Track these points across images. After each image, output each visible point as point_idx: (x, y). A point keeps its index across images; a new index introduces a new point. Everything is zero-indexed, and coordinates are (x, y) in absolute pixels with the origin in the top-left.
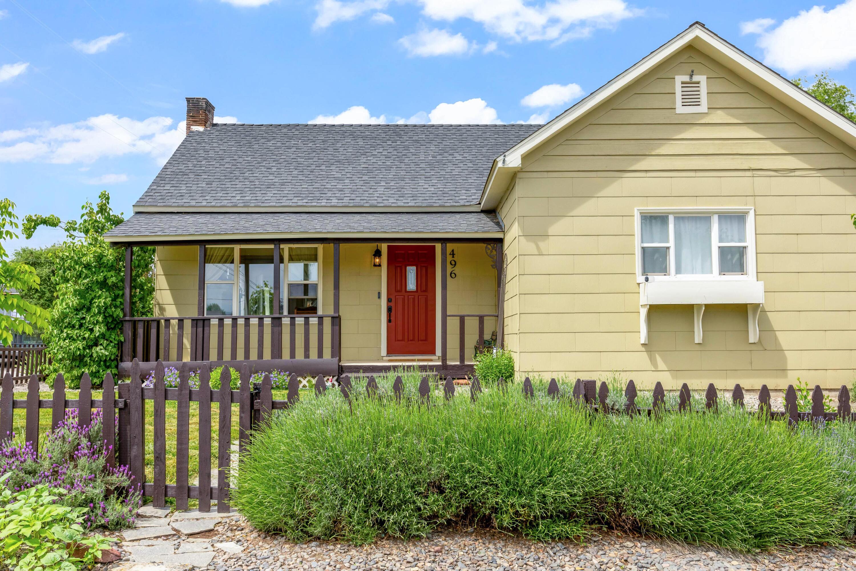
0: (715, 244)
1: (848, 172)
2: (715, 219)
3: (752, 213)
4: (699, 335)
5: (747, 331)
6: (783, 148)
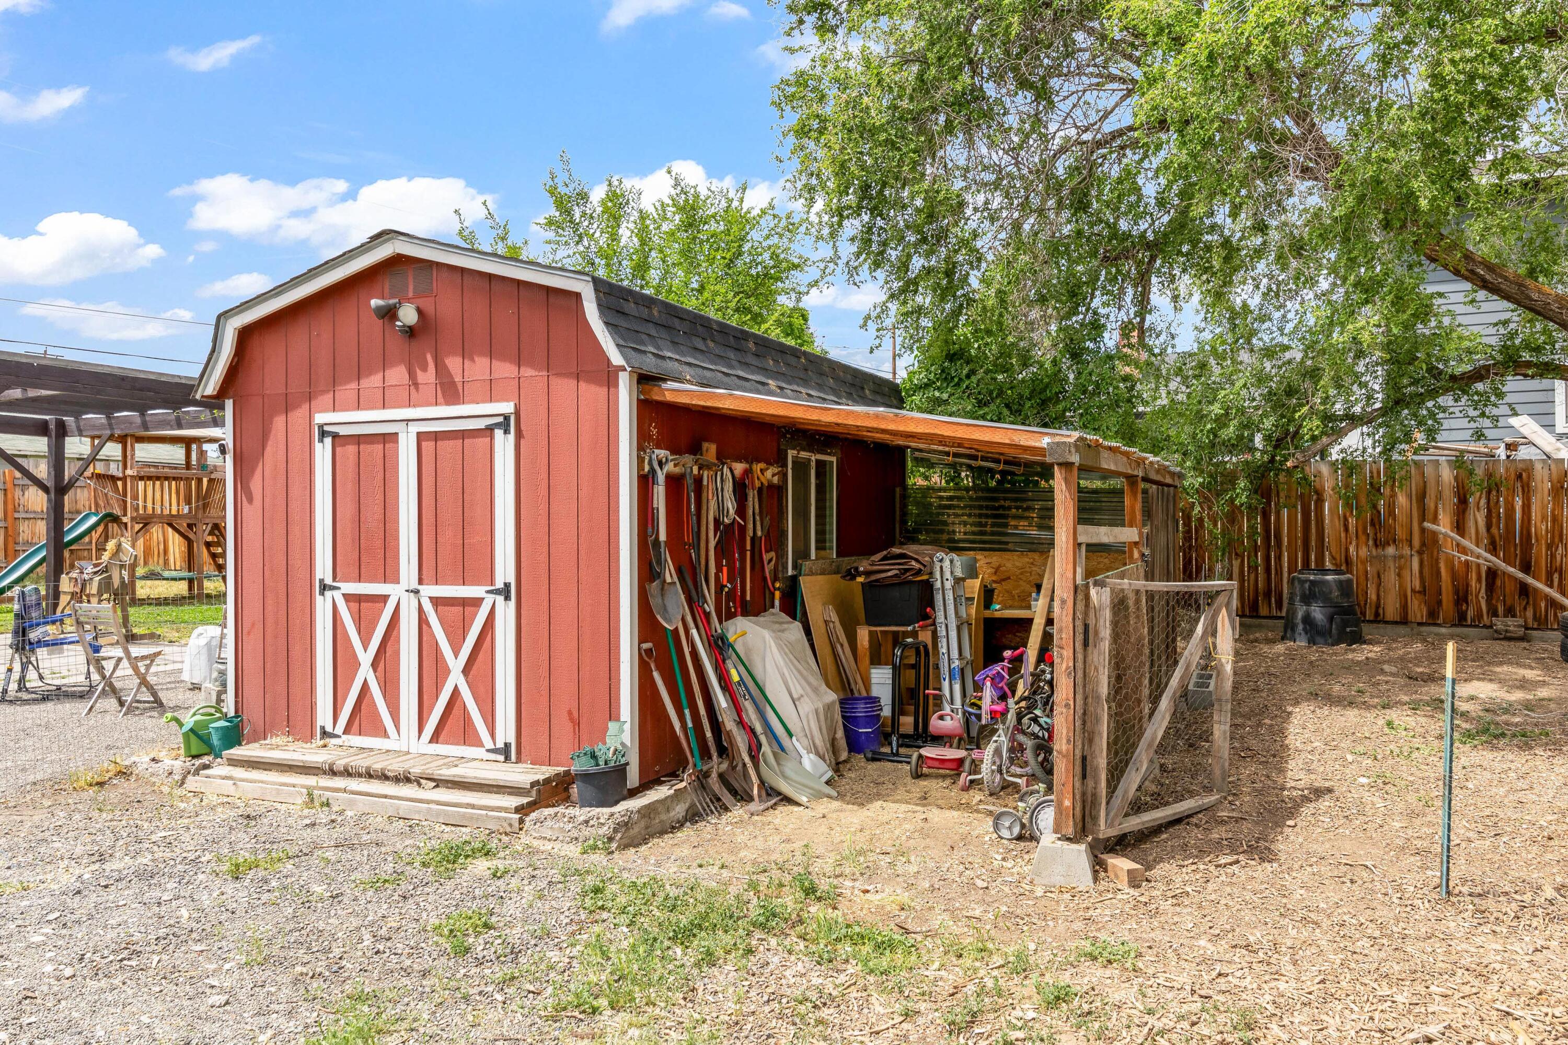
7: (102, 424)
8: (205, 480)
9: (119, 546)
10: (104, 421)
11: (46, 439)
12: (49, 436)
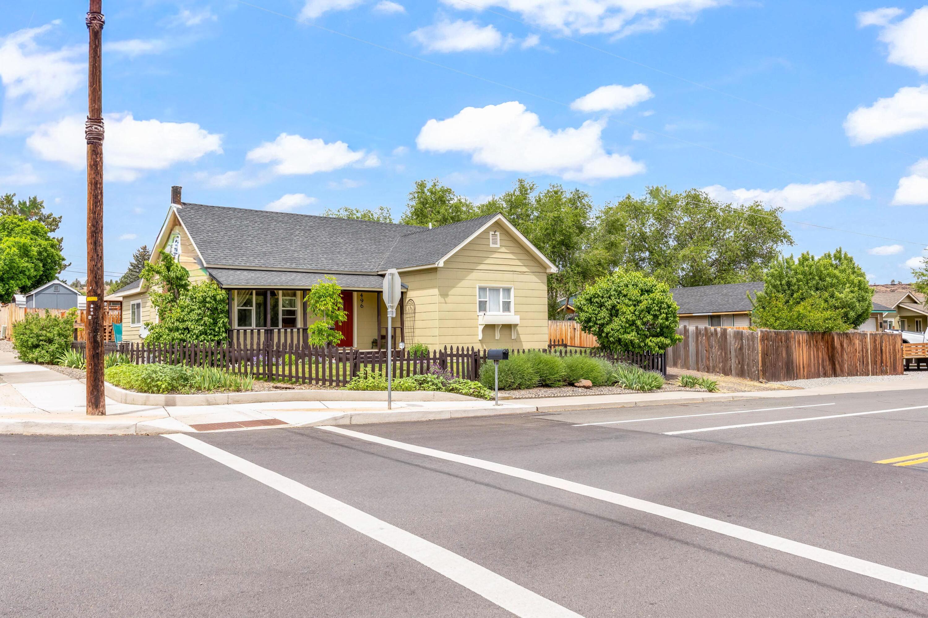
0: (501, 300)
1: (541, 274)
2: (501, 290)
3: (513, 288)
4: (498, 335)
5: (511, 335)
6: (522, 263)
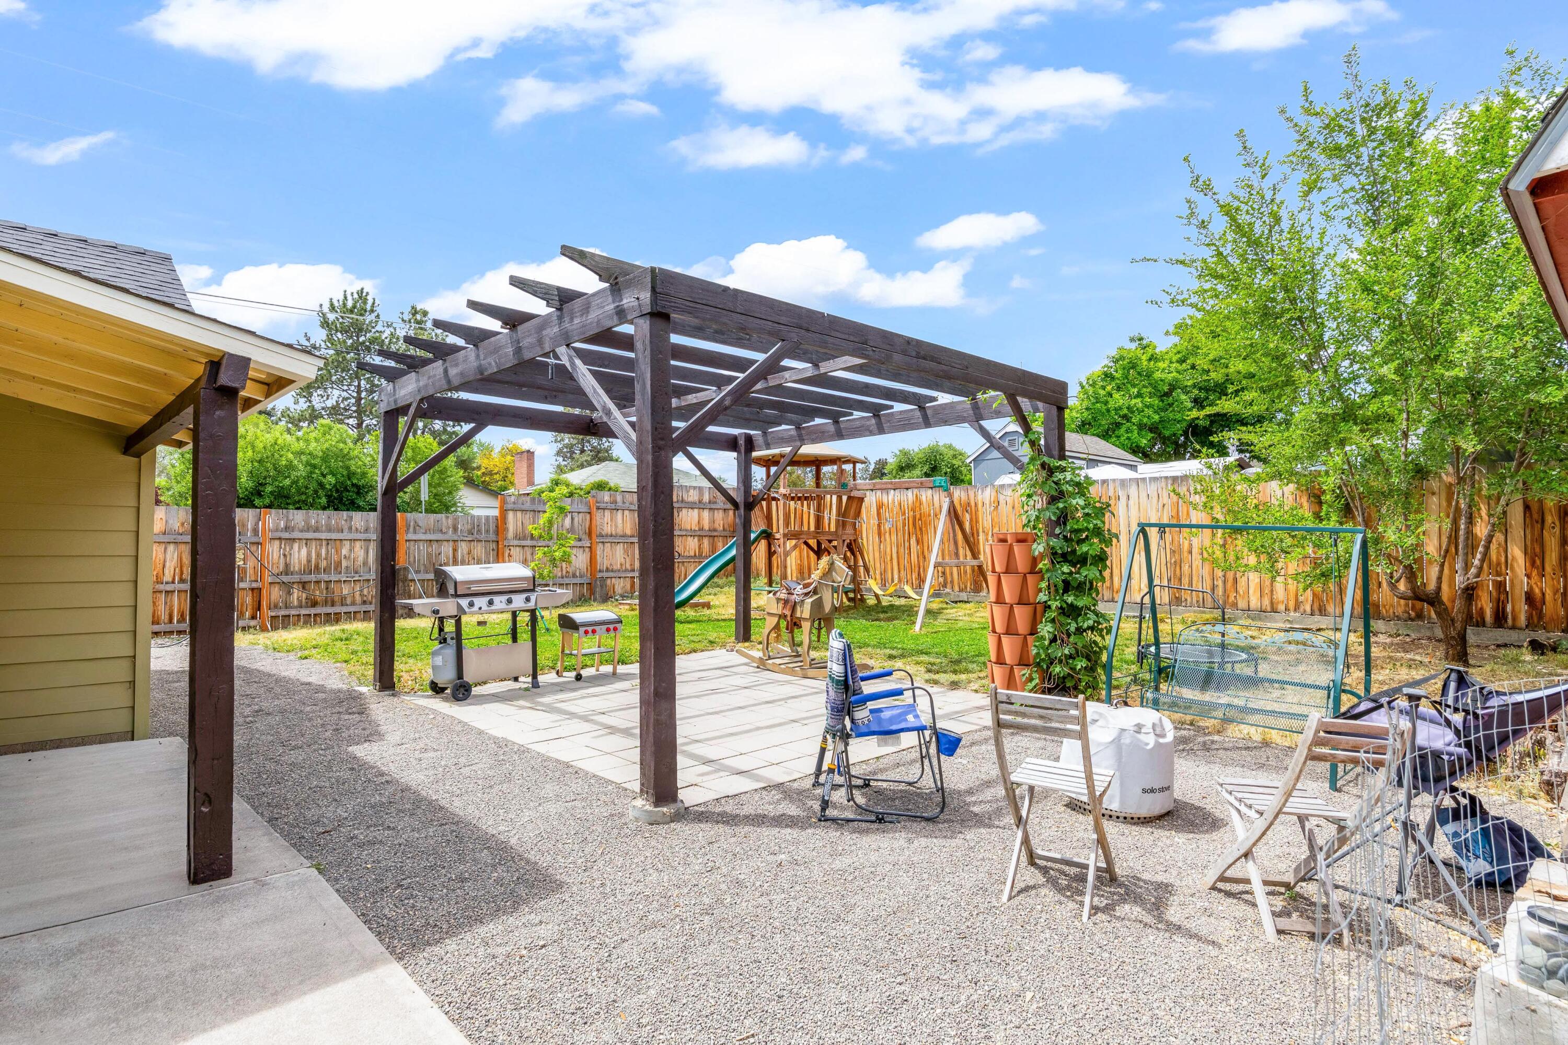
7: (792, 436)
8: (845, 498)
9: (832, 564)
10: (794, 433)
11: (735, 454)
12: (739, 452)
